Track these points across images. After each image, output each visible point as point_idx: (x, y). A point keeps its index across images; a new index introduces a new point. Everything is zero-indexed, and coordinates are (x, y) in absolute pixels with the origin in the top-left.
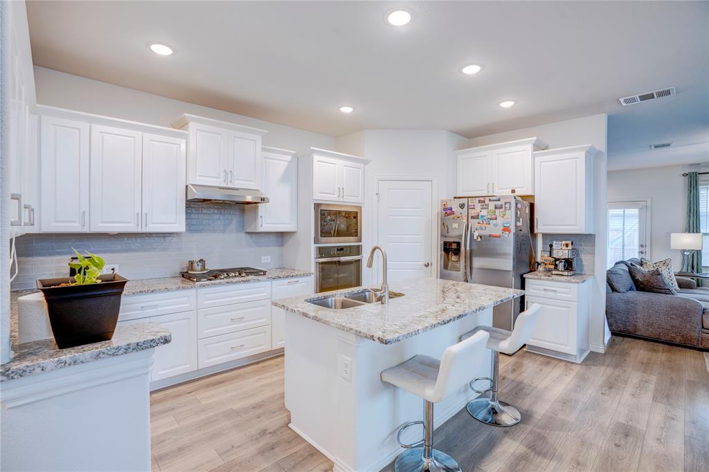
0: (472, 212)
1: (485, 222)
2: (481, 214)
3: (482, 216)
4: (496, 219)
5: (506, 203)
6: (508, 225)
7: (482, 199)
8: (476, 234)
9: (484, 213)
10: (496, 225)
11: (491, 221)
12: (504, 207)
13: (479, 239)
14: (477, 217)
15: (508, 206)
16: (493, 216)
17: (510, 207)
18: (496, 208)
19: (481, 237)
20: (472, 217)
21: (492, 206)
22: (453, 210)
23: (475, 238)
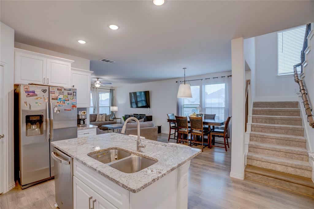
0: (52, 96)
1: (62, 102)
2: (60, 97)
3: (60, 99)
4: (68, 101)
5: (74, 92)
6: (75, 104)
7: (59, 88)
8: (56, 109)
9: (61, 96)
10: (68, 104)
11: (66, 102)
12: (72, 94)
13: (58, 112)
14: (56, 99)
15: (74, 94)
16: (67, 99)
17: (76, 95)
18: (68, 94)
19: (59, 111)
20: (53, 99)
21: (66, 93)
22: (36, 93)
23: (55, 111)
